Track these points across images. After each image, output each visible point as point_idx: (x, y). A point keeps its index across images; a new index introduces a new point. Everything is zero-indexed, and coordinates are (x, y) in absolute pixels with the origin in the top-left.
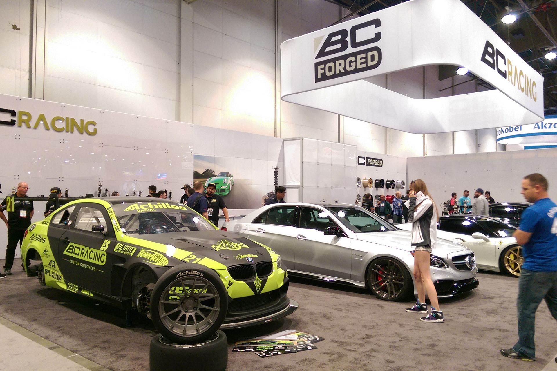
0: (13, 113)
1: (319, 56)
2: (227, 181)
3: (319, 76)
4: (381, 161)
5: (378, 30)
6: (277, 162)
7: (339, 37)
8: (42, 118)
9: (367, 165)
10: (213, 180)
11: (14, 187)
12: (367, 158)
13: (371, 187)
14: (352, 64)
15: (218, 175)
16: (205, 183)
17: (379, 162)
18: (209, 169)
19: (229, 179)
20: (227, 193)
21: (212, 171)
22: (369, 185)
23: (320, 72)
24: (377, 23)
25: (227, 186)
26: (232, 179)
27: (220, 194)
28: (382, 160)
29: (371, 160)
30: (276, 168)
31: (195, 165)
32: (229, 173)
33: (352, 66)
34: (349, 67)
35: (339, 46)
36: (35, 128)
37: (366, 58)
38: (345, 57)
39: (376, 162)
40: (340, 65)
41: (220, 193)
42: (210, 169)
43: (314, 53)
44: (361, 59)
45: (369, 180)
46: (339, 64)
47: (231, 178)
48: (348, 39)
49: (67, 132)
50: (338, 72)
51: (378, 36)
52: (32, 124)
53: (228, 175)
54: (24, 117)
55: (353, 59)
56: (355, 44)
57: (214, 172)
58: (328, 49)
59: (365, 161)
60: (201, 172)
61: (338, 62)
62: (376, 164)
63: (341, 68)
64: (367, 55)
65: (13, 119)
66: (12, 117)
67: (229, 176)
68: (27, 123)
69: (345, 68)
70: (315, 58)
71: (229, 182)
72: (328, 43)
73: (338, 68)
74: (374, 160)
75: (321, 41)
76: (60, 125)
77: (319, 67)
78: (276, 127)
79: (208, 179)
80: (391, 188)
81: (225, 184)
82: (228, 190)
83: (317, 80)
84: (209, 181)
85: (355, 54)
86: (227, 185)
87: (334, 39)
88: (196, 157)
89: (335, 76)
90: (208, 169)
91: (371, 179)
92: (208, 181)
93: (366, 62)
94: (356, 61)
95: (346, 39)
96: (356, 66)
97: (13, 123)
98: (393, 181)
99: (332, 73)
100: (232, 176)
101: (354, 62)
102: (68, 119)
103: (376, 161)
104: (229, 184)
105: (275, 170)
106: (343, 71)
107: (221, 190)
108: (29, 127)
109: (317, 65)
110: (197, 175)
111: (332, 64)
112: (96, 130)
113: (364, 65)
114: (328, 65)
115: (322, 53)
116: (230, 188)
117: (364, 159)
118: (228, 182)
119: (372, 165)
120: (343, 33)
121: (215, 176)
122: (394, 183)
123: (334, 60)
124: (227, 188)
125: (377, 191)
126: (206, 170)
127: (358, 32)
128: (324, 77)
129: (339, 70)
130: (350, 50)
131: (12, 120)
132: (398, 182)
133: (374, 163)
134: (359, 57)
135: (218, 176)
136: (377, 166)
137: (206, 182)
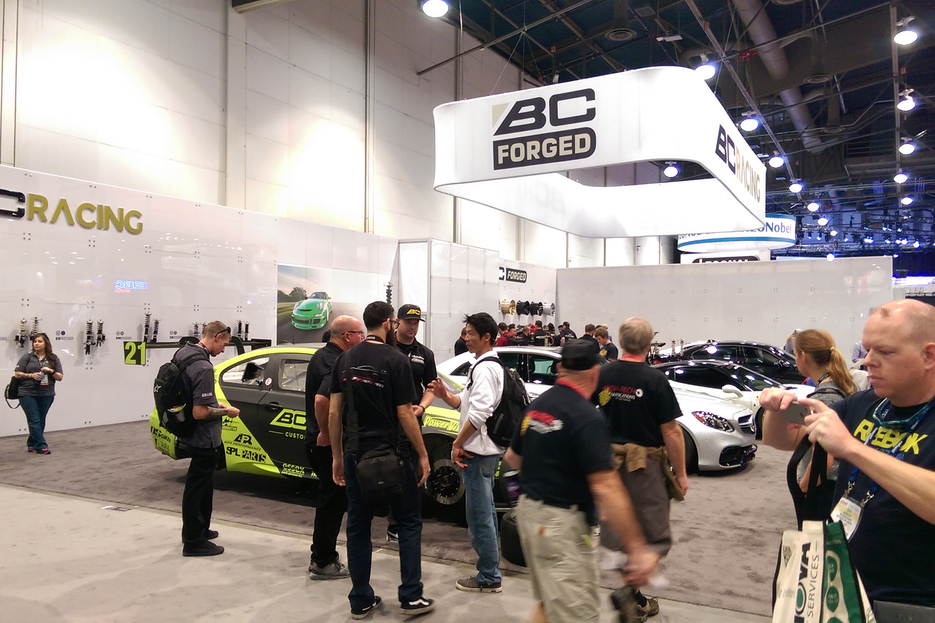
0: (20, 197)
1: (499, 132)
2: (323, 306)
3: (501, 161)
4: (524, 274)
5: (591, 104)
6: (390, 276)
7: (532, 108)
8: (63, 206)
9: (507, 280)
10: (304, 303)
11: (24, 319)
12: (508, 270)
13: (513, 313)
14: (551, 148)
15: (311, 296)
16: (292, 310)
17: (522, 275)
18: (298, 288)
19: (326, 302)
20: (323, 325)
21: (302, 290)
22: (510, 311)
23: (501, 155)
24: (589, 94)
25: (322, 314)
26: (329, 303)
27: (313, 327)
28: (525, 272)
29: (513, 272)
30: (388, 285)
31: (280, 281)
32: (325, 293)
33: (551, 151)
34: (548, 152)
35: (532, 120)
36: (53, 222)
37: (573, 141)
38: (541, 138)
39: (519, 275)
40: (533, 148)
41: (313, 325)
43: (493, 126)
44: (565, 142)
45: (511, 302)
46: (532, 146)
47: (328, 301)
48: (546, 112)
49: (99, 228)
50: (529, 158)
51: (591, 114)
52: (49, 214)
53: (322, 295)
54: (38, 205)
55: (553, 141)
56: (555, 121)
57: (306, 292)
58: (514, 123)
59: (505, 274)
60: (288, 291)
61: (530, 144)
62: (518, 279)
63: (535, 153)
64: (574, 138)
65: (21, 206)
66: (19, 204)
67: (326, 299)
68: (41, 213)
69: (540, 153)
70: (494, 134)
71: (326, 308)
72: (514, 114)
73: (530, 152)
74: (516, 273)
75: (504, 110)
76: (89, 217)
77: (501, 148)
78: (367, 217)
79: (297, 304)
80: (537, 314)
81: (320, 310)
82: (324, 319)
83: (497, 166)
84: (299, 306)
85: (556, 135)
86: (323, 312)
87: (524, 110)
88: (281, 268)
89: (525, 163)
91: (513, 301)
92: (297, 306)
93: (573, 148)
94: (558, 145)
95: (543, 112)
96: (557, 153)
97: (20, 214)
98: (541, 304)
99: (521, 158)
100: (330, 298)
101: (554, 145)
102: (101, 206)
103: (519, 273)
104: (326, 310)
105: (387, 288)
106: (537, 157)
107: (314, 320)
108: (44, 220)
109: (496, 144)
110: (281, 297)
111: (520, 146)
112: (140, 225)
113: (570, 152)
114: (514, 146)
115: (504, 128)
116: (326, 318)
117: (504, 272)
118: (324, 308)
119: (513, 280)
120: (539, 103)
121: (306, 298)
122: (542, 307)
123: (524, 140)
124: (323, 317)
125: (519, 319)
126: (293, 289)
127: (561, 104)
128: (508, 163)
129: (532, 155)
130: (548, 128)
131: (19, 209)
132: (547, 306)
133: (515, 276)
134: (562, 139)
135: (311, 298)
136: (519, 281)
137: (295, 308)
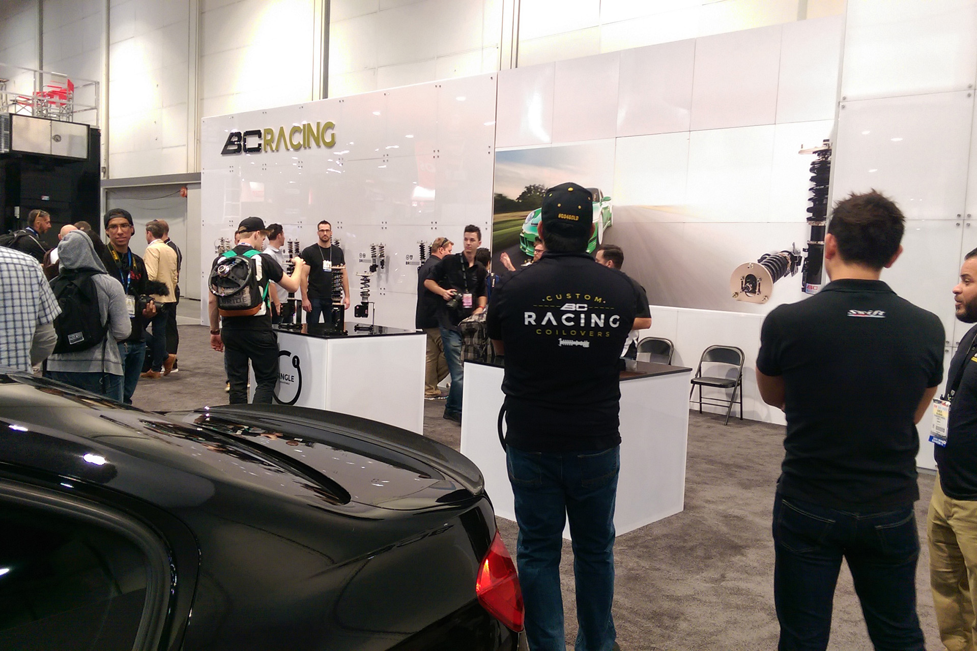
0: (259, 134)
8: (282, 133)
16: (523, 224)
18: (534, 186)
26: (606, 208)
30: (823, 148)
31: (496, 178)
32: (597, 190)
36: (276, 150)
42: (536, 185)
47: (603, 206)
49: (303, 148)
52: (274, 145)
54: (269, 137)
60: (513, 193)
65: (260, 142)
68: (270, 145)
79: (533, 213)
88: (502, 157)
90: (532, 185)
92: (531, 218)
97: (259, 149)
100: (608, 199)
102: (304, 125)
108: (272, 150)
110: (501, 204)
112: (333, 136)
116: (597, 237)
126: (525, 190)
131: (258, 144)
137: (526, 221)
